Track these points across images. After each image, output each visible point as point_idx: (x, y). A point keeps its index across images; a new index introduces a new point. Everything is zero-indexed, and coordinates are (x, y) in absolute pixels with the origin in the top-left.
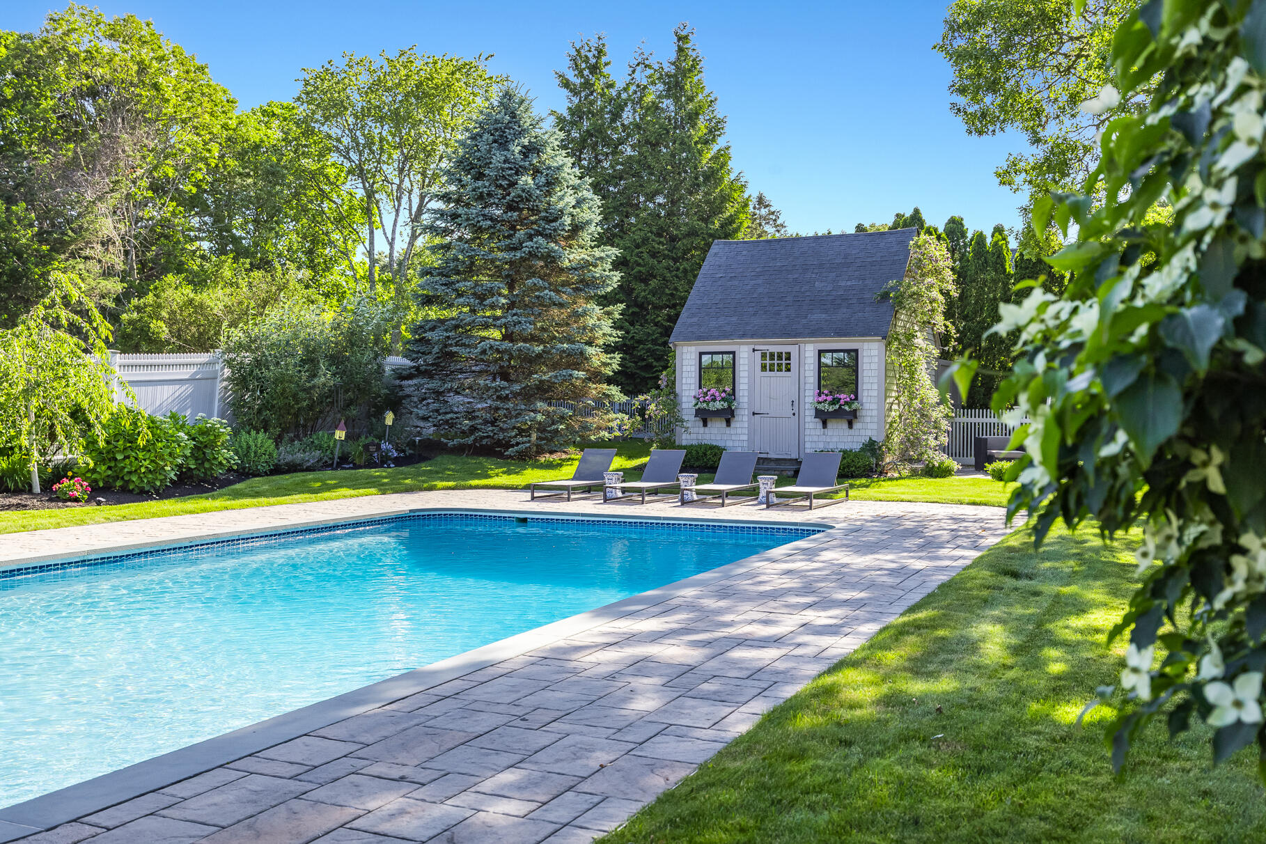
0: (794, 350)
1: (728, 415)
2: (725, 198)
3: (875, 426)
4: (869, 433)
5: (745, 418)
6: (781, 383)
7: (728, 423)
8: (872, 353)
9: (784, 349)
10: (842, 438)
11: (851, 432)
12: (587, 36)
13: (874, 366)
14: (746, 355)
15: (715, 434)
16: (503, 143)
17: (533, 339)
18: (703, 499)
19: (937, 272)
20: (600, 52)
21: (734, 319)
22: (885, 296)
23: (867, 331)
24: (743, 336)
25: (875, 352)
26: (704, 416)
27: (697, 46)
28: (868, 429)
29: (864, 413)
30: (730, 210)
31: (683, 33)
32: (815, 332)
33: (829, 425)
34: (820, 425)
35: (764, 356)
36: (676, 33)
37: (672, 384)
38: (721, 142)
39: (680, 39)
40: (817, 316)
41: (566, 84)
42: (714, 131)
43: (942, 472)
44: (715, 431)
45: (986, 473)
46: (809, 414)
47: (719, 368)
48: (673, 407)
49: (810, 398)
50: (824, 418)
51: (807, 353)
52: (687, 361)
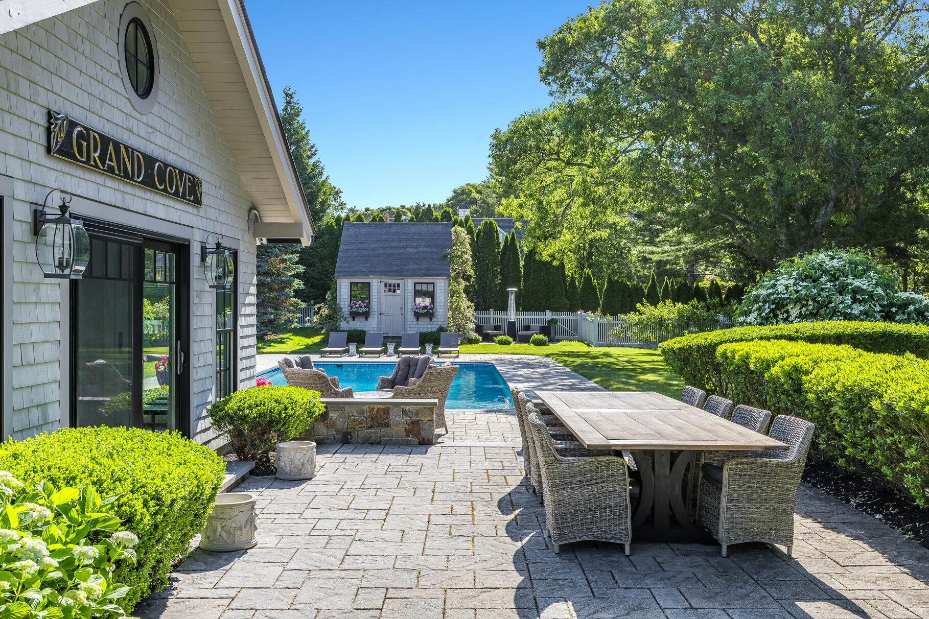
0: (401, 282)
1: (366, 315)
3: (443, 320)
4: (440, 323)
5: (376, 316)
6: (394, 297)
7: (367, 319)
8: (441, 285)
9: (396, 282)
10: (426, 326)
11: (431, 323)
13: (442, 291)
14: (376, 285)
15: (358, 324)
19: (464, 245)
21: (368, 265)
22: (445, 257)
23: (439, 274)
24: (375, 275)
25: (443, 285)
26: (354, 315)
28: (438, 322)
29: (437, 314)
31: (290, 92)
32: (412, 274)
33: (420, 320)
34: (415, 320)
35: (386, 285)
36: (284, 92)
37: (335, 298)
39: (287, 95)
40: (412, 266)
43: (475, 342)
44: (359, 323)
45: (494, 342)
46: (410, 314)
47: (361, 292)
48: (335, 310)
49: (410, 306)
50: (417, 316)
51: (409, 284)
52: (343, 286)
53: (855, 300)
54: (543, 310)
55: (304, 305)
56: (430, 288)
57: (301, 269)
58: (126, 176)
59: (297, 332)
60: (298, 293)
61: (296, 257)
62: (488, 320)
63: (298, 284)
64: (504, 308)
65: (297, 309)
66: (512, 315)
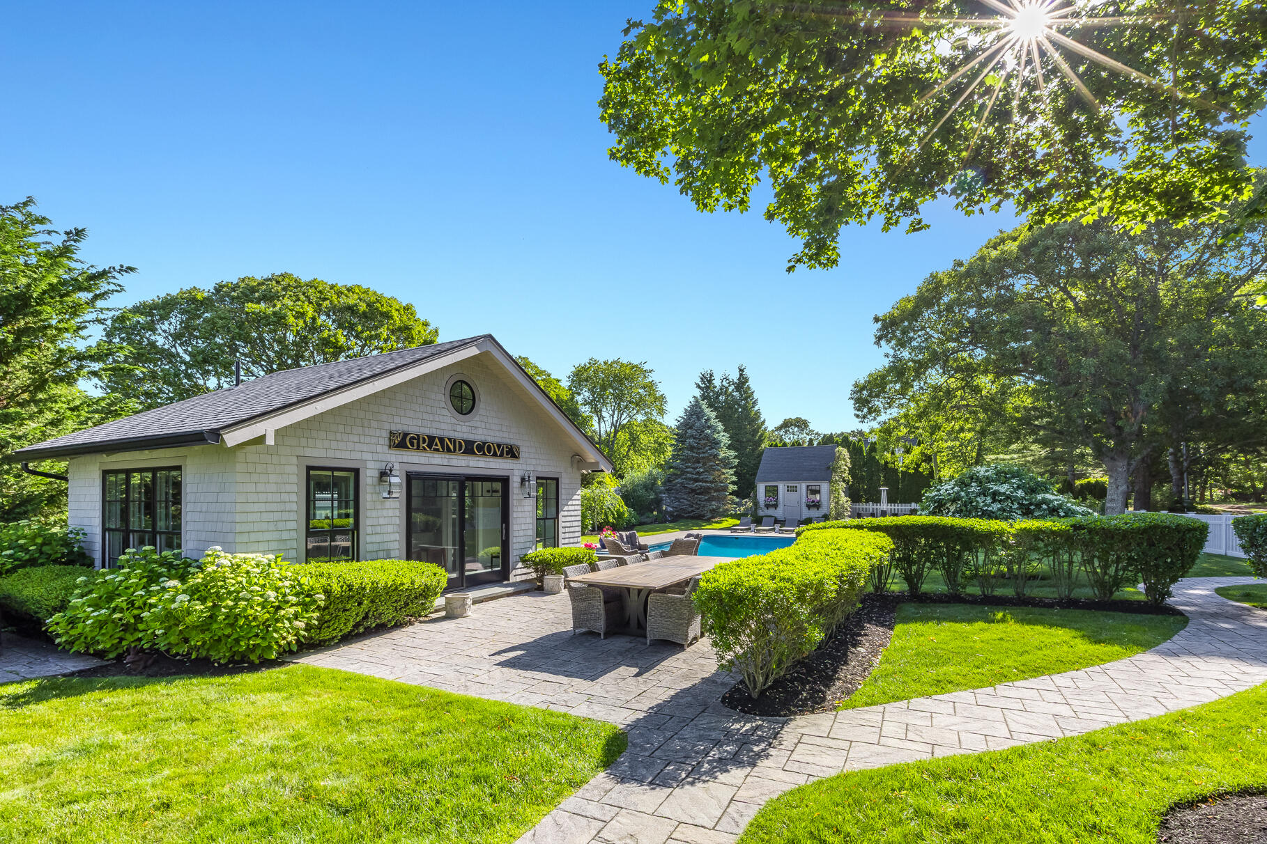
0: (798, 485)
1: (775, 506)
2: (759, 427)
3: (826, 509)
4: (825, 512)
5: (781, 507)
6: (793, 495)
7: (776, 509)
8: (825, 487)
9: (795, 485)
10: (815, 513)
11: (818, 511)
12: (706, 369)
13: (825, 491)
14: (782, 487)
16: (699, 419)
17: (712, 482)
18: (758, 531)
19: (844, 459)
20: (711, 375)
21: (776, 475)
22: (828, 468)
23: (824, 479)
24: (781, 481)
26: (767, 506)
27: (747, 372)
28: (823, 511)
29: (822, 505)
30: (760, 432)
31: (742, 368)
32: (806, 479)
33: (810, 509)
34: (807, 509)
35: (788, 487)
37: (756, 496)
38: (756, 408)
39: (740, 370)
40: (805, 474)
41: (699, 386)
42: (755, 403)
44: (771, 511)
46: (804, 506)
47: (772, 491)
48: (756, 503)
49: (804, 500)
50: (809, 507)
51: (803, 486)
52: (761, 488)
53: (994, 500)
54: (910, 503)
55: (737, 500)
56: (818, 488)
57: (734, 478)
58: (449, 450)
59: (733, 516)
60: (732, 493)
61: (732, 472)
62: (868, 509)
63: (732, 487)
64: (878, 501)
65: (733, 502)
66: (884, 506)
